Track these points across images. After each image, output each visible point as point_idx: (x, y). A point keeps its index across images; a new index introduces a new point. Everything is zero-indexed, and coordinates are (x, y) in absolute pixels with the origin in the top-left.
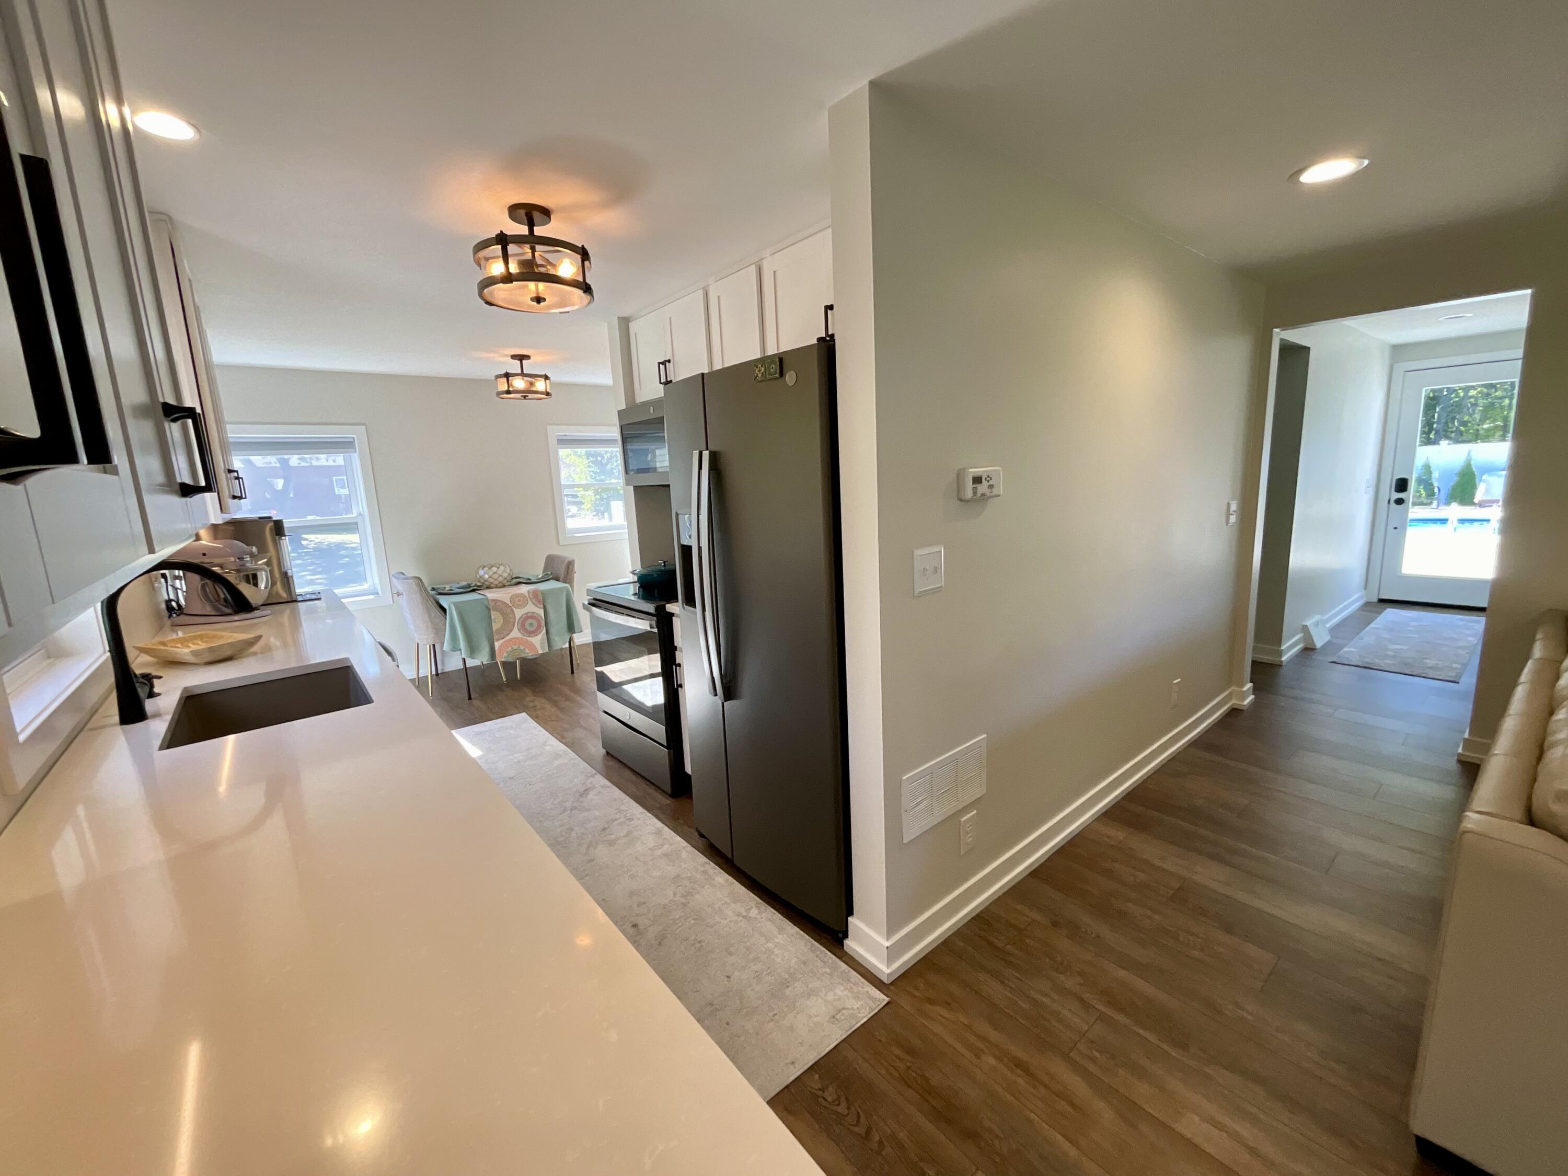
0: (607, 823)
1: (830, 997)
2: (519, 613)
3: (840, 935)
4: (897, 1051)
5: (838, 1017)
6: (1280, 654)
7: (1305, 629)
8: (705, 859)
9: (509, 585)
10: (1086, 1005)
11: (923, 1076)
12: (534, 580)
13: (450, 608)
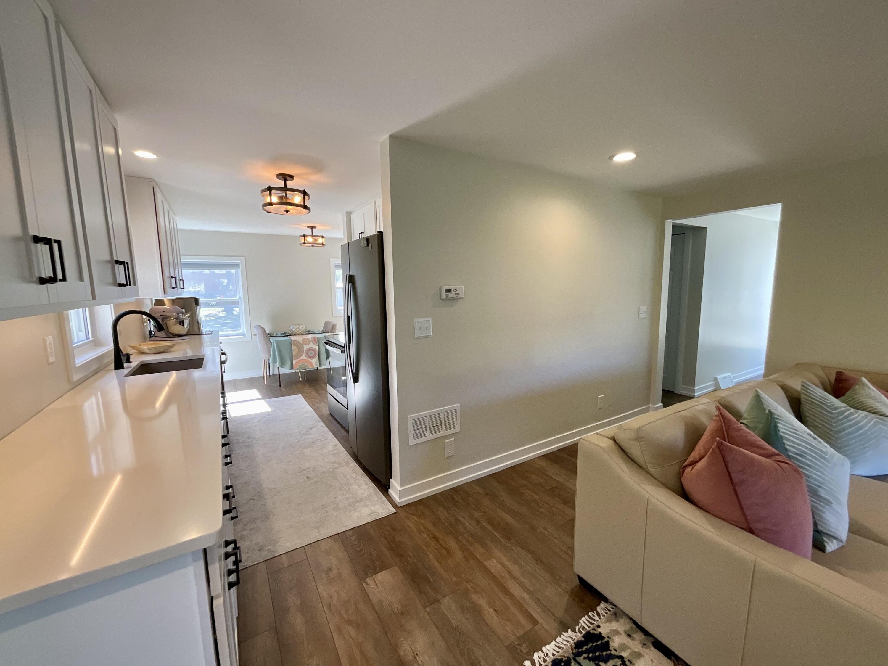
0: (315, 440)
1: (373, 508)
2: (306, 347)
3: (387, 487)
4: (388, 528)
5: (371, 515)
6: (694, 391)
7: (716, 379)
8: (349, 456)
9: (305, 334)
10: (478, 522)
11: (393, 537)
12: (316, 332)
13: (273, 342)
